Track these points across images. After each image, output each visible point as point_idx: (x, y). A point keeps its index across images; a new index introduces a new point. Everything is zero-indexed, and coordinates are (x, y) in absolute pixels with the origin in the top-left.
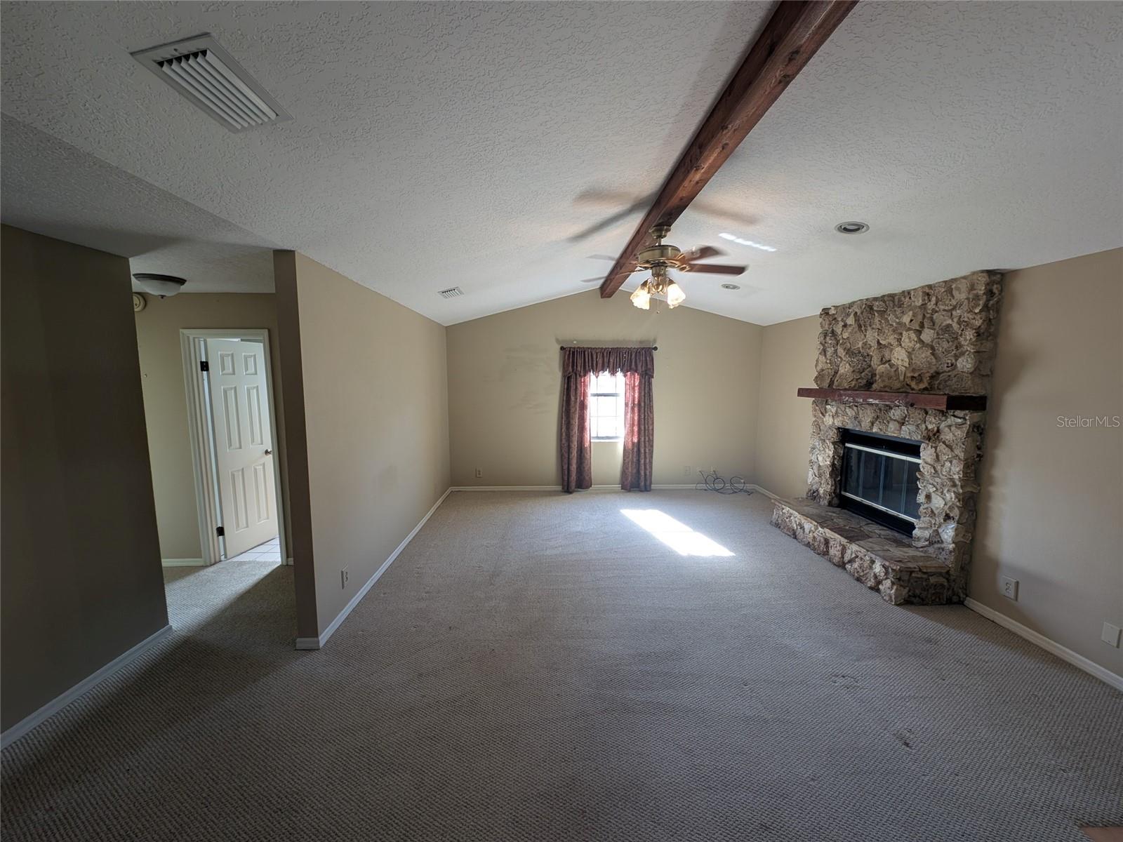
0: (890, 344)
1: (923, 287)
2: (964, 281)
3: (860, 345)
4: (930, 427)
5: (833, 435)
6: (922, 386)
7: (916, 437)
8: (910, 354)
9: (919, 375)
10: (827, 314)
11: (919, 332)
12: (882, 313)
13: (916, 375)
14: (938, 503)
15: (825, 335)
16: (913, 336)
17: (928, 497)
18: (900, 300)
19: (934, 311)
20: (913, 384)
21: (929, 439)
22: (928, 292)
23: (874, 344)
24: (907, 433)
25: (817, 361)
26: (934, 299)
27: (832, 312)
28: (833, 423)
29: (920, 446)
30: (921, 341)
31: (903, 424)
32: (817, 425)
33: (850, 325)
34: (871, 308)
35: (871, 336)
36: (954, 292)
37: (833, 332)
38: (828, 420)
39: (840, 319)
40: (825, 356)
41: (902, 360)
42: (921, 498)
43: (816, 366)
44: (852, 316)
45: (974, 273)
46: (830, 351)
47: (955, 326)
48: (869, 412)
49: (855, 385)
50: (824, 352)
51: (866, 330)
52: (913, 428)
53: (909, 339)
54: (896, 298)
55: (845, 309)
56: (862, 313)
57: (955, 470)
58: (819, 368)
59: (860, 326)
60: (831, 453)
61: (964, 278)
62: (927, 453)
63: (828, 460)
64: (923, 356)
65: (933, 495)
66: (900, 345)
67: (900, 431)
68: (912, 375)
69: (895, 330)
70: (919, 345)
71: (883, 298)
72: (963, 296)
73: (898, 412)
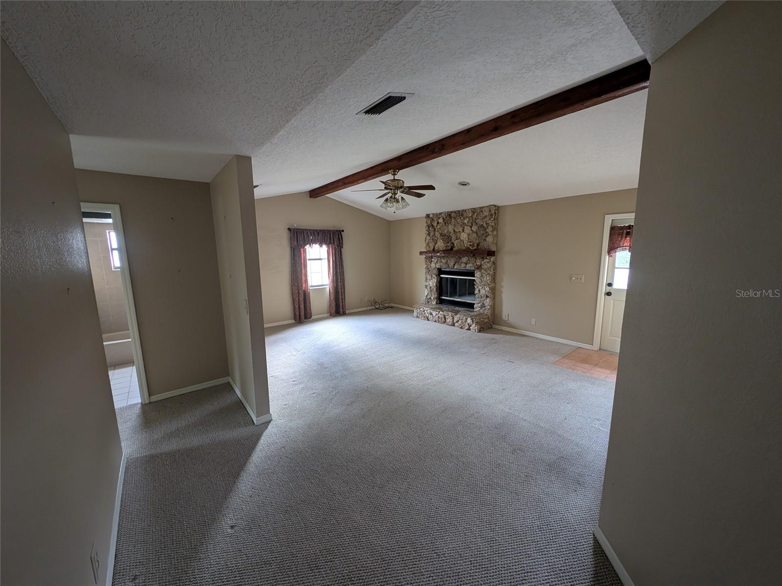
0: (459, 231)
1: (471, 209)
2: (486, 208)
3: (446, 231)
4: (478, 264)
5: (436, 272)
6: (474, 248)
7: (473, 269)
8: (468, 235)
9: (473, 244)
10: (429, 217)
11: (471, 227)
12: (455, 218)
13: (471, 244)
14: (483, 292)
15: (429, 227)
16: (469, 228)
17: (479, 291)
18: (462, 213)
19: (476, 219)
20: (471, 248)
21: (478, 268)
22: (474, 211)
23: (452, 231)
24: (470, 267)
25: (426, 239)
26: (476, 214)
27: (431, 216)
28: (435, 266)
29: (474, 272)
30: (472, 230)
31: (466, 264)
32: (427, 268)
33: (441, 223)
34: (450, 215)
35: (451, 228)
36: (484, 212)
37: (432, 225)
38: (433, 265)
39: (435, 220)
40: (430, 236)
41: (465, 238)
42: (476, 292)
43: (425, 241)
44: (441, 218)
45: (490, 205)
46: (432, 234)
47: (485, 225)
48: (452, 260)
49: (445, 249)
50: (429, 234)
51: (448, 225)
52: (471, 265)
53: (467, 230)
54: (461, 212)
55: (438, 215)
56: (446, 217)
57: (488, 279)
58: (427, 242)
59: (445, 223)
60: (435, 281)
61: (487, 207)
62: (478, 274)
63: (434, 283)
64: (473, 236)
65: (481, 290)
66: (464, 232)
67: (466, 267)
68: (469, 244)
69: (461, 226)
70: (471, 232)
71: (455, 212)
72: (487, 214)
73: (464, 259)
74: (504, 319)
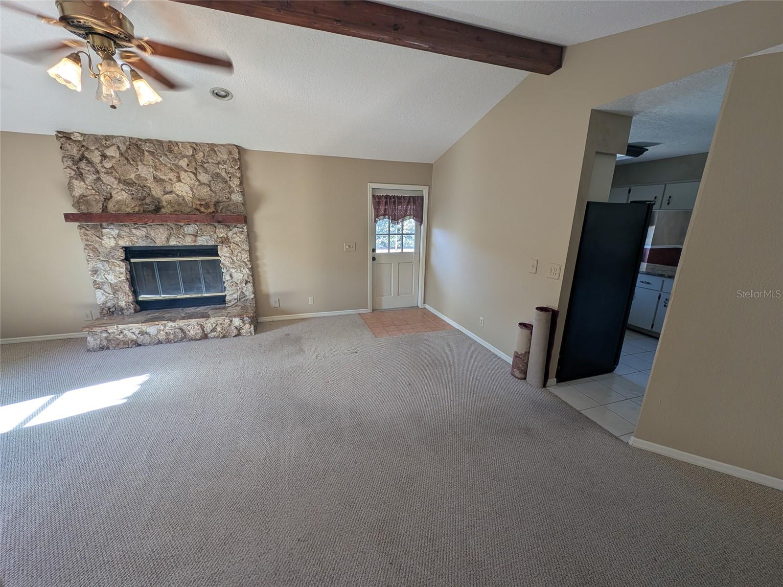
0: (170, 179)
1: (190, 143)
3: (133, 176)
4: (221, 236)
6: (210, 210)
7: (212, 243)
8: (191, 188)
9: (206, 203)
10: (69, 138)
11: (196, 174)
12: (152, 153)
13: (202, 202)
14: (238, 276)
15: (74, 161)
16: (192, 176)
17: (231, 276)
18: (169, 148)
19: (203, 162)
20: (202, 209)
21: (223, 242)
22: (195, 147)
23: (150, 178)
24: (203, 241)
25: (70, 185)
26: (201, 154)
27: (76, 137)
28: (117, 244)
29: (217, 249)
30: (199, 180)
31: (196, 236)
32: (92, 248)
33: (112, 157)
34: (137, 146)
35: (145, 171)
36: (217, 153)
37: (86, 159)
38: (108, 242)
39: (92, 147)
40: (82, 181)
41: (187, 193)
42: (226, 278)
43: (70, 189)
44: (113, 148)
45: (229, 145)
46: (89, 177)
47: (224, 174)
48: (161, 230)
49: (140, 210)
50: (79, 177)
51: (137, 165)
52: (207, 237)
53: (188, 178)
54: (165, 144)
56: (127, 148)
58: (77, 193)
59: (127, 159)
60: (123, 270)
61: (222, 145)
62: (224, 253)
63: (122, 276)
64: (205, 190)
65: (234, 274)
66: (180, 181)
67: (195, 241)
68: (198, 203)
69: (172, 170)
70: (197, 183)
71: (150, 141)
72: (225, 157)
73: (190, 229)
74: (275, 306)
